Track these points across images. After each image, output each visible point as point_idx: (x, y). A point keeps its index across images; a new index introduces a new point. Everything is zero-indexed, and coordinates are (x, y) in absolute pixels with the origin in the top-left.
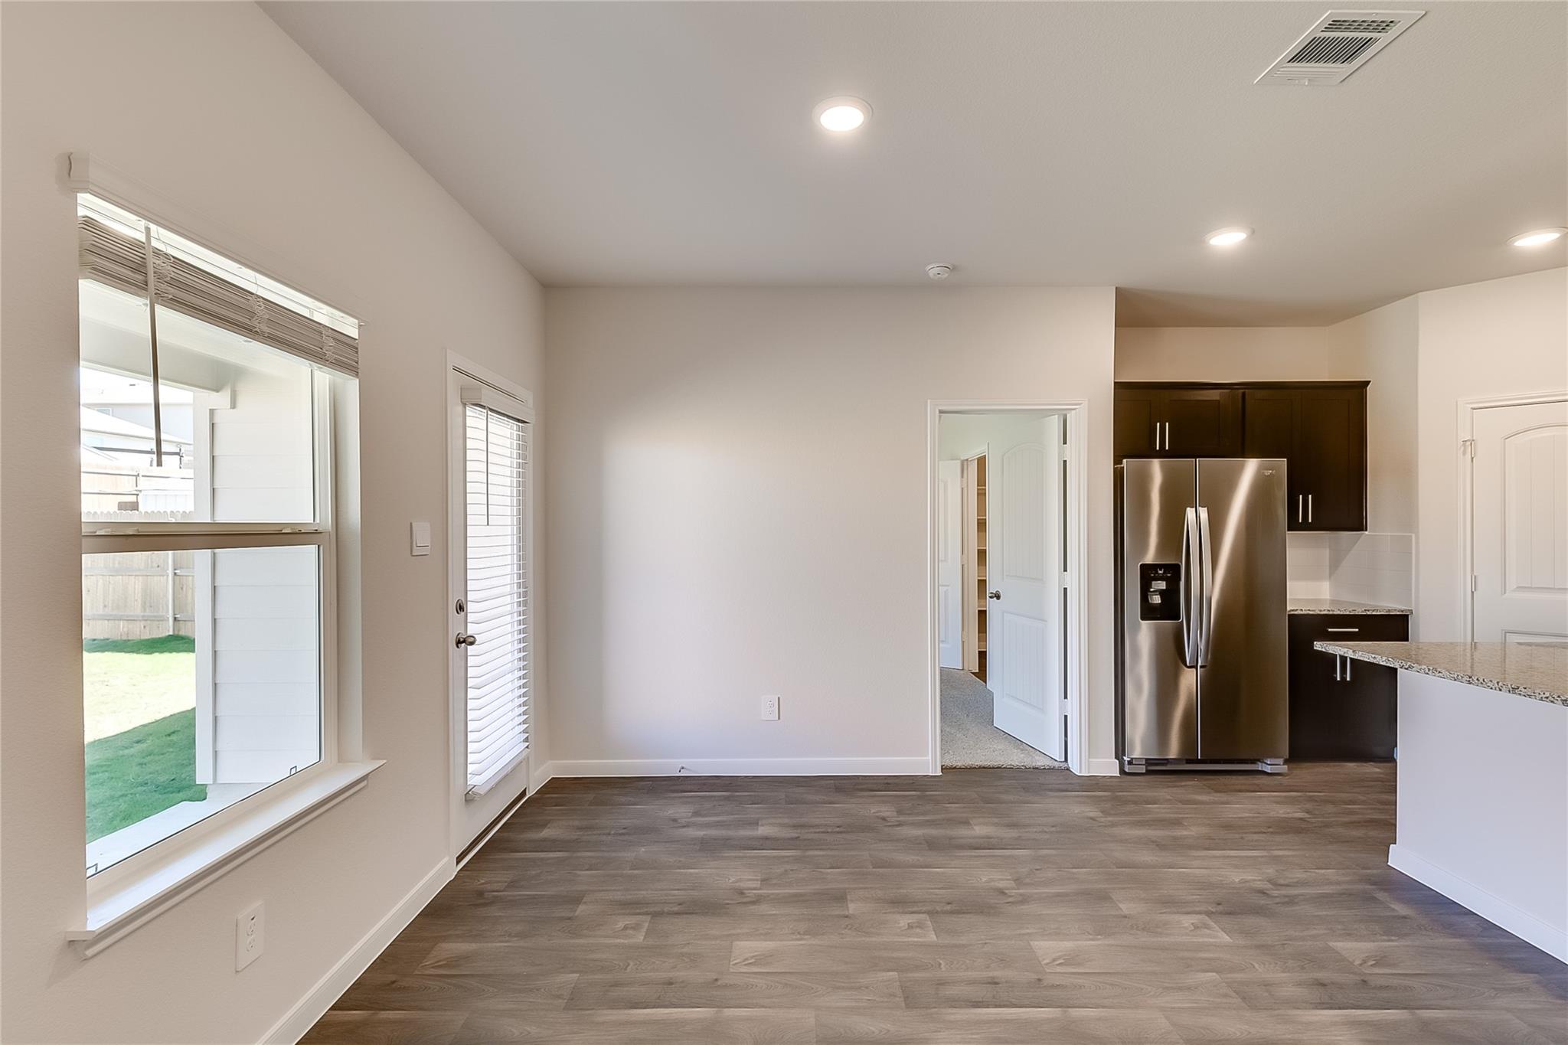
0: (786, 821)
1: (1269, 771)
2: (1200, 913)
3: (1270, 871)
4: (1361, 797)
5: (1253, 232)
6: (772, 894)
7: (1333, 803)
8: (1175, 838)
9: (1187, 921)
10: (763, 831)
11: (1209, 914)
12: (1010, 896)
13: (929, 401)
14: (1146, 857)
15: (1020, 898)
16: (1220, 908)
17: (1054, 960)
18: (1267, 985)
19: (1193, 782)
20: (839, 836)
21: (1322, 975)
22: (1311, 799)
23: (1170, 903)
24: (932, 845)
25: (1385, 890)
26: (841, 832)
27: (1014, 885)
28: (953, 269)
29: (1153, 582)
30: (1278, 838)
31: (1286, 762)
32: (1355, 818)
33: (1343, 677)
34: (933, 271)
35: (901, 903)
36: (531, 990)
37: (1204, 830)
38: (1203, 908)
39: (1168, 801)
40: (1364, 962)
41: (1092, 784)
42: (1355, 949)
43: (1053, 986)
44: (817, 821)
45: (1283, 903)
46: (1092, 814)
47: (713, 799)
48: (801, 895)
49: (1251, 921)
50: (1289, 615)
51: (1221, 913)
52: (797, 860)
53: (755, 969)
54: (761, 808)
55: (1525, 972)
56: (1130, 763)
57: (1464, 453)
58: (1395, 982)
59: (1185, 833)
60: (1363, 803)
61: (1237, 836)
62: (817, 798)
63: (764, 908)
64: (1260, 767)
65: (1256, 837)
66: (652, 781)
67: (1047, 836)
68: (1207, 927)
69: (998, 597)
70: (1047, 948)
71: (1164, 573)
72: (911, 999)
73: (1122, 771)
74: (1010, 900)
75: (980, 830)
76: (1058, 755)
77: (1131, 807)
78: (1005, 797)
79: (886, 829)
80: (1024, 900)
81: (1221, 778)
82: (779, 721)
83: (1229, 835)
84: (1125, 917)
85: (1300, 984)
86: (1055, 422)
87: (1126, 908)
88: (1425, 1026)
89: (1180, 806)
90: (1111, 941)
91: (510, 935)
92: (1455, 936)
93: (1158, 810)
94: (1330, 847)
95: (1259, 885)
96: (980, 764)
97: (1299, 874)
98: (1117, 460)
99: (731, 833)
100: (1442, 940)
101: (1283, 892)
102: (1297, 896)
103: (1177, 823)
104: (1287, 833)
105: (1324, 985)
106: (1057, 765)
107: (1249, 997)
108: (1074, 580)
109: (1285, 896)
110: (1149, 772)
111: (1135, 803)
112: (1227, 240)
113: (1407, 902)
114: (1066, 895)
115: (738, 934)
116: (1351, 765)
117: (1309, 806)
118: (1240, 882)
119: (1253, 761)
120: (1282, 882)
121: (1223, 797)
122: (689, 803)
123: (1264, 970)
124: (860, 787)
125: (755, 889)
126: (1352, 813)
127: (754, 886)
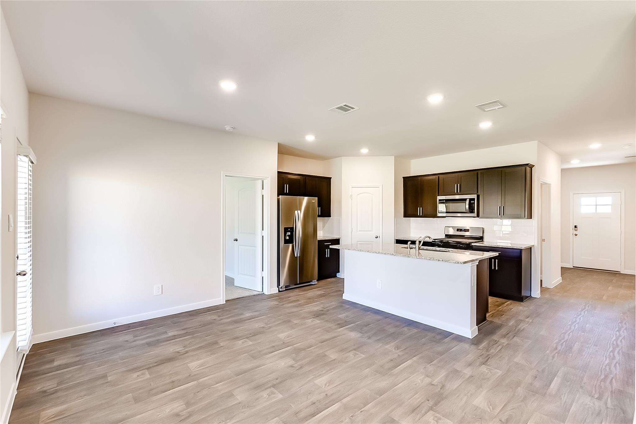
0: (178, 329)
1: (313, 284)
2: (311, 318)
3: (322, 306)
4: (333, 286)
5: (316, 137)
6: (191, 349)
7: (328, 288)
8: (299, 304)
9: (310, 320)
10: (171, 334)
11: (313, 318)
12: (266, 328)
13: (222, 172)
14: (294, 310)
15: (269, 327)
16: (315, 316)
17: (285, 337)
18: (330, 327)
19: (297, 290)
20: (202, 328)
21: (338, 323)
22: (324, 289)
23: (304, 318)
24: (236, 322)
25: (344, 304)
26: (201, 327)
27: (266, 325)
28: (234, 128)
29: (287, 233)
30: (321, 298)
31: (317, 281)
32: (334, 291)
33: (328, 256)
34: (228, 128)
35: (237, 338)
36: (113, 405)
37: (305, 301)
38: (312, 317)
39: (293, 296)
40: (345, 317)
41: (271, 296)
42: (342, 316)
43: (287, 343)
44: (190, 326)
45: (327, 311)
46: (276, 303)
47: (138, 330)
48: (202, 346)
49: (322, 317)
50: (318, 240)
51: (316, 317)
52: (192, 338)
53: (201, 368)
54: (163, 328)
55: (368, 311)
56: (281, 288)
57: (350, 198)
58: (351, 320)
59: (301, 302)
60: (334, 287)
61: (312, 300)
62: (185, 319)
63: (190, 354)
64: (311, 283)
65: (316, 299)
66: (100, 332)
67: (268, 311)
68: (314, 320)
69: (237, 240)
70: (282, 336)
71: (290, 230)
72: (254, 357)
73: (279, 291)
74: (267, 328)
75: (248, 315)
76: (260, 290)
77: (285, 299)
78: (250, 305)
79: (218, 322)
80: (270, 328)
81: (303, 288)
82: (162, 295)
83: (311, 300)
84: (296, 324)
85: (335, 325)
86: (260, 182)
87: (295, 322)
88: (357, 325)
89: (297, 296)
90: (295, 330)
91: (81, 397)
92: (357, 309)
93: (292, 299)
94: (332, 298)
95: (321, 309)
96: (237, 297)
97: (327, 305)
98: (278, 196)
99: (158, 338)
100: (356, 310)
101: (326, 309)
102: (329, 309)
103: (298, 300)
104: (322, 297)
105: (339, 324)
106: (260, 293)
107: (328, 331)
108: (266, 233)
109: (327, 310)
110: (286, 290)
111: (286, 298)
112: (310, 138)
113: (348, 305)
114: (280, 323)
115: (187, 363)
116: (329, 279)
117: (324, 290)
118: (317, 310)
119: (309, 282)
120: (325, 307)
121: (306, 292)
122: (128, 334)
123: (329, 325)
124: (199, 313)
125: (183, 350)
126: (333, 290)
127: (182, 349)
